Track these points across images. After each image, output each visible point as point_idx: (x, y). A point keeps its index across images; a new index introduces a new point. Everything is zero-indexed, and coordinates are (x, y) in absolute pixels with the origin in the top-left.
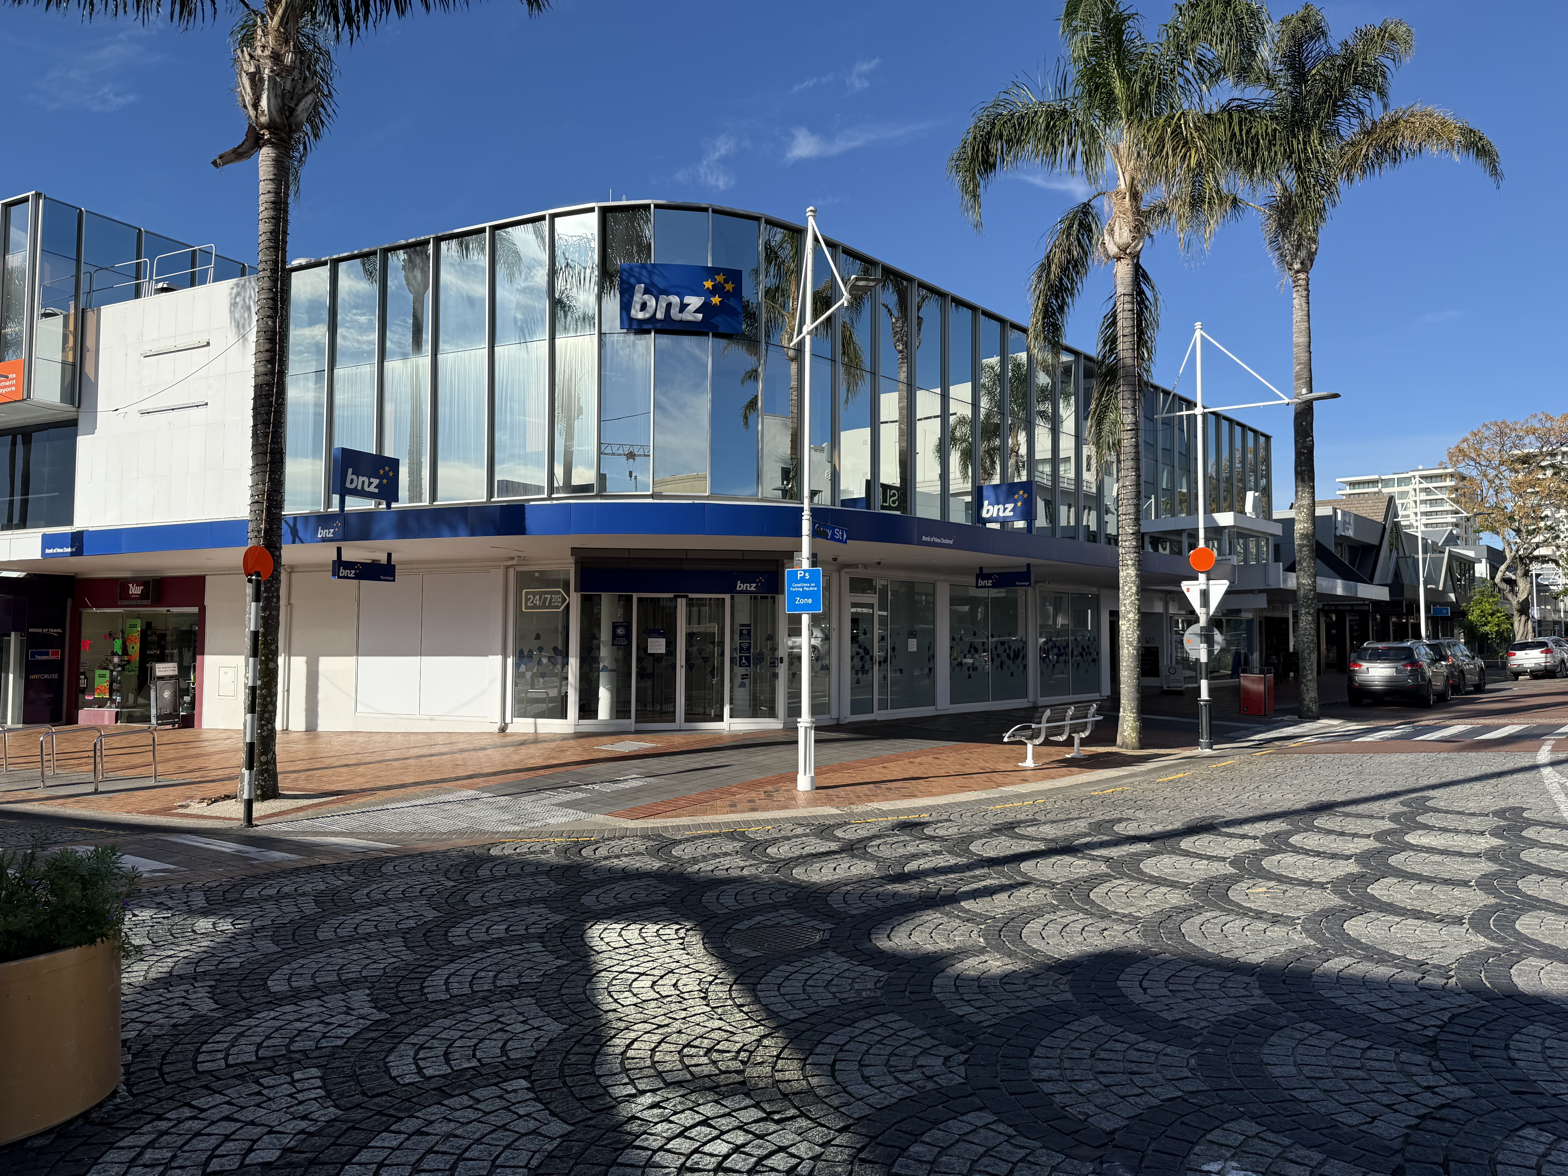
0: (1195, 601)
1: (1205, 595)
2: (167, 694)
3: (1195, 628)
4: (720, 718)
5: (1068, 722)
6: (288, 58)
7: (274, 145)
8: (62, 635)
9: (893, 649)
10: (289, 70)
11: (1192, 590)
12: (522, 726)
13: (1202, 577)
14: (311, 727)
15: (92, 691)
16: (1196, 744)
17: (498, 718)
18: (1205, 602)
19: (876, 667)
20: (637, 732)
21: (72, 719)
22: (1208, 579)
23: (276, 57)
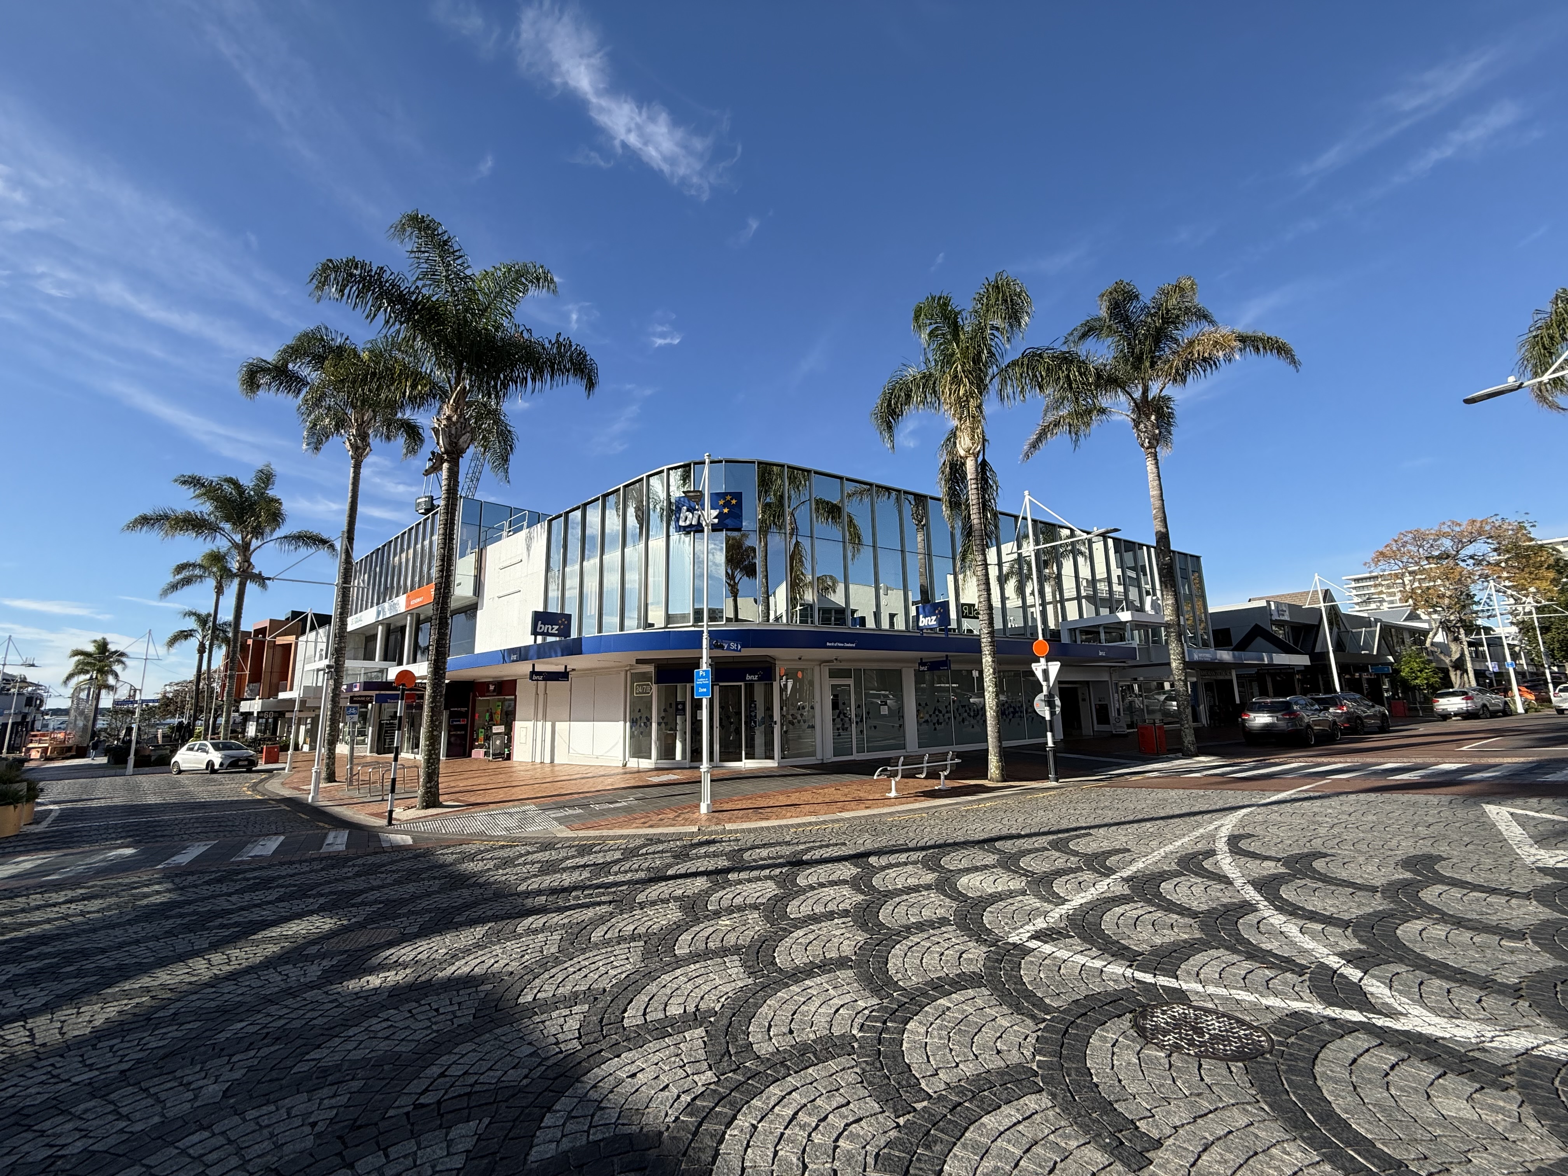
0: (1039, 675)
1: (1046, 672)
2: (498, 742)
3: (1041, 696)
4: (741, 760)
5: (925, 765)
6: (454, 419)
7: (448, 462)
8: (467, 712)
9: (868, 713)
10: (455, 424)
11: (1038, 669)
12: (633, 763)
13: (1043, 660)
14: (552, 762)
15: (477, 740)
16: (1048, 778)
17: (622, 758)
18: (1046, 678)
19: (854, 726)
20: (690, 768)
21: (470, 756)
22: (1047, 661)
23: (449, 418)
